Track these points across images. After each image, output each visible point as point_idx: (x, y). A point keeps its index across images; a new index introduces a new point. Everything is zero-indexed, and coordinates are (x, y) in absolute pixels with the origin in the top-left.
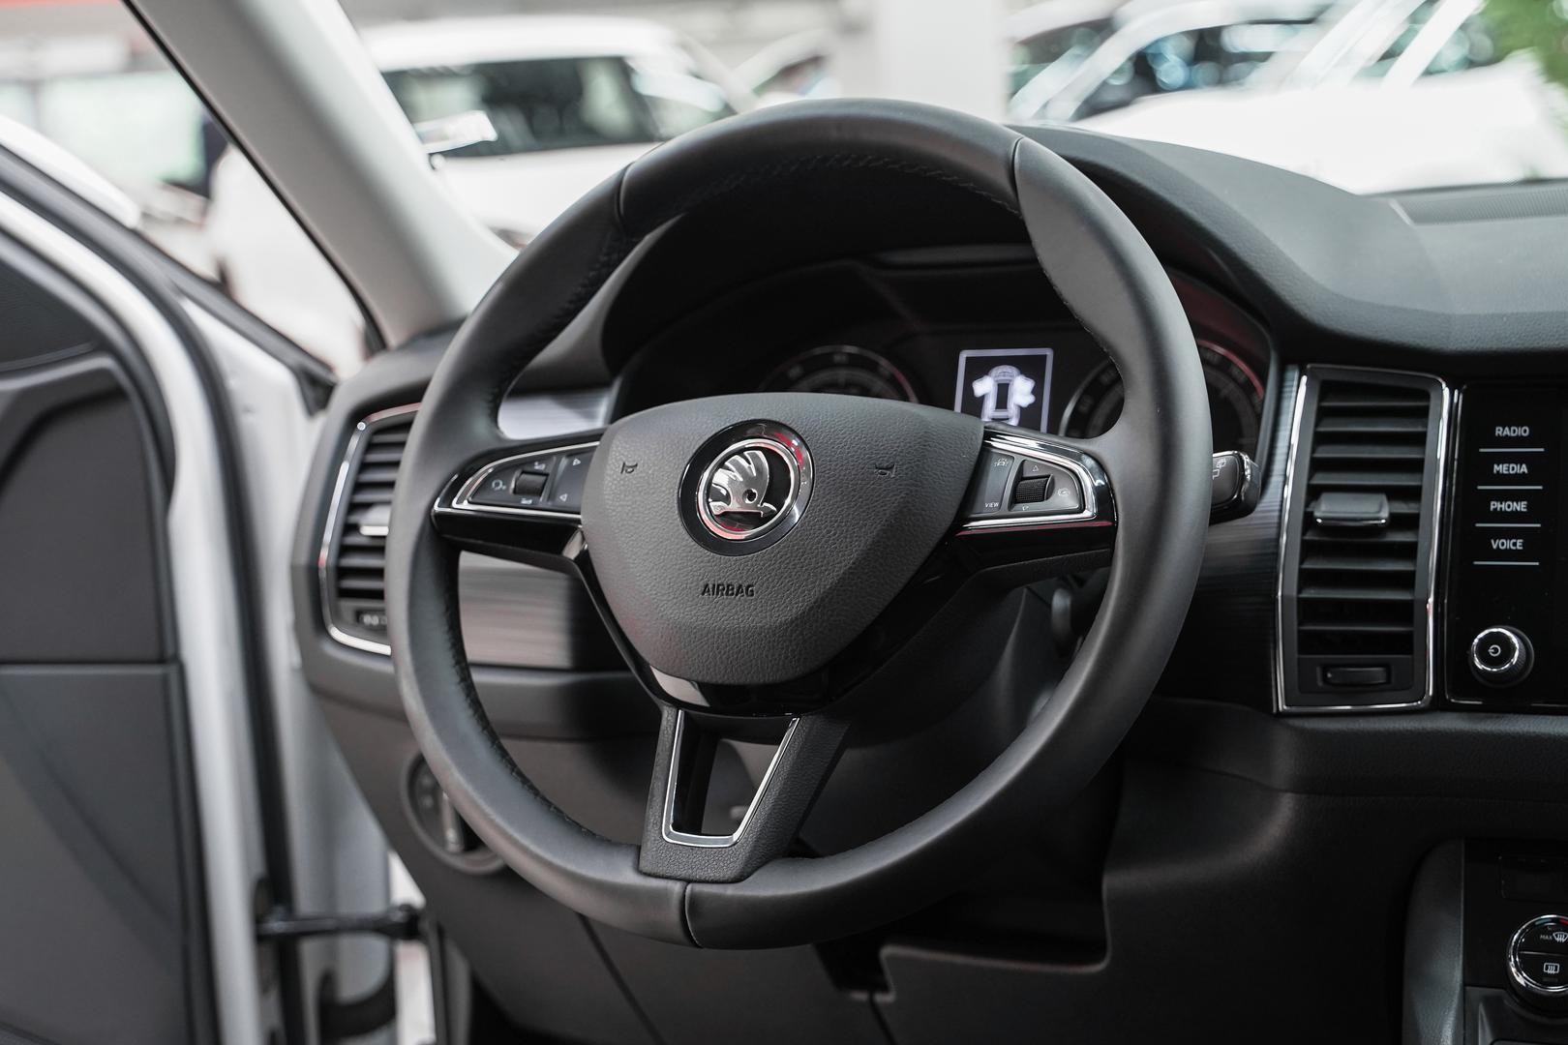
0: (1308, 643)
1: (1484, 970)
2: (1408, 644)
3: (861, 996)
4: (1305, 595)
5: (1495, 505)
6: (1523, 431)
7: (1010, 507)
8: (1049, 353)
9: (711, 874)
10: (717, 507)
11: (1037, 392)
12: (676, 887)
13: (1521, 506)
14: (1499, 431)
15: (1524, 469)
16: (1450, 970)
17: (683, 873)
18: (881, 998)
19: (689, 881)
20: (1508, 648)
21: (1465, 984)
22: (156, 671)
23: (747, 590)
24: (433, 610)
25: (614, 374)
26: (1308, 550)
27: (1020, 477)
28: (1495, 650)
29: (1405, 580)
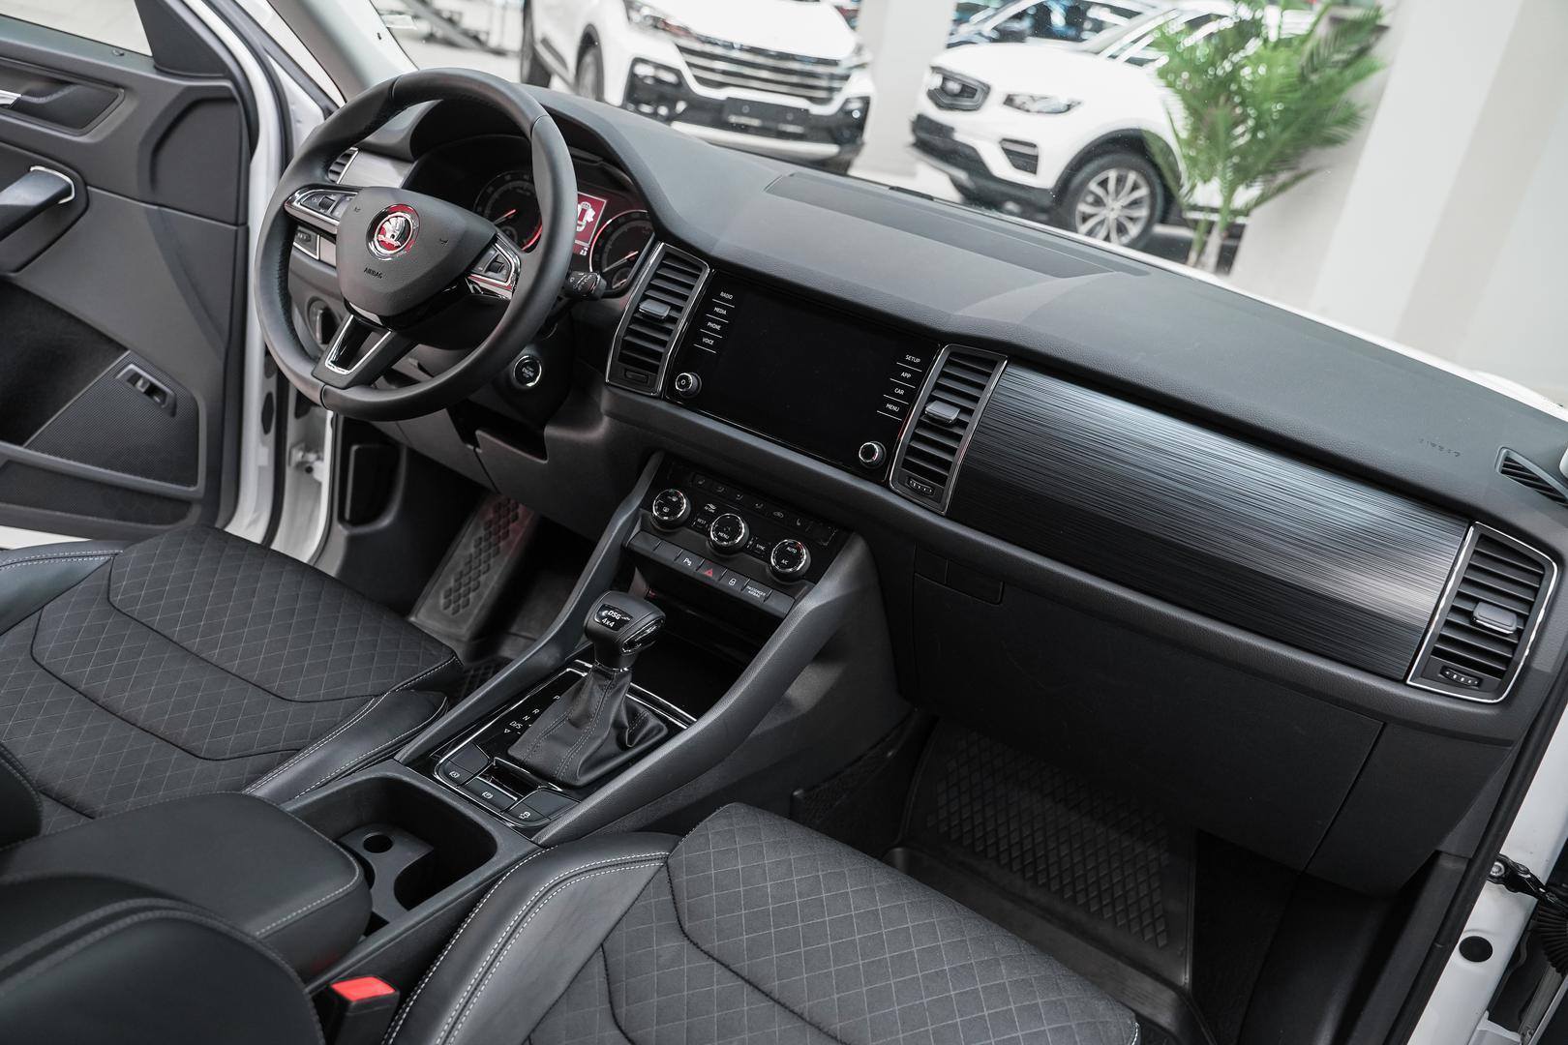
0: (622, 358)
2: (655, 369)
3: (471, 447)
4: (626, 338)
5: (710, 324)
6: (730, 297)
7: (486, 272)
8: (605, 201)
9: (336, 384)
10: (381, 237)
11: (595, 217)
12: (322, 384)
13: (718, 327)
14: (722, 294)
15: (725, 313)
16: (636, 502)
17: (326, 380)
18: (477, 450)
19: (327, 384)
20: (688, 383)
21: (639, 506)
22: (234, 228)
23: (379, 275)
25: (416, 158)
26: (634, 320)
27: (495, 260)
28: (683, 382)
29: (663, 344)
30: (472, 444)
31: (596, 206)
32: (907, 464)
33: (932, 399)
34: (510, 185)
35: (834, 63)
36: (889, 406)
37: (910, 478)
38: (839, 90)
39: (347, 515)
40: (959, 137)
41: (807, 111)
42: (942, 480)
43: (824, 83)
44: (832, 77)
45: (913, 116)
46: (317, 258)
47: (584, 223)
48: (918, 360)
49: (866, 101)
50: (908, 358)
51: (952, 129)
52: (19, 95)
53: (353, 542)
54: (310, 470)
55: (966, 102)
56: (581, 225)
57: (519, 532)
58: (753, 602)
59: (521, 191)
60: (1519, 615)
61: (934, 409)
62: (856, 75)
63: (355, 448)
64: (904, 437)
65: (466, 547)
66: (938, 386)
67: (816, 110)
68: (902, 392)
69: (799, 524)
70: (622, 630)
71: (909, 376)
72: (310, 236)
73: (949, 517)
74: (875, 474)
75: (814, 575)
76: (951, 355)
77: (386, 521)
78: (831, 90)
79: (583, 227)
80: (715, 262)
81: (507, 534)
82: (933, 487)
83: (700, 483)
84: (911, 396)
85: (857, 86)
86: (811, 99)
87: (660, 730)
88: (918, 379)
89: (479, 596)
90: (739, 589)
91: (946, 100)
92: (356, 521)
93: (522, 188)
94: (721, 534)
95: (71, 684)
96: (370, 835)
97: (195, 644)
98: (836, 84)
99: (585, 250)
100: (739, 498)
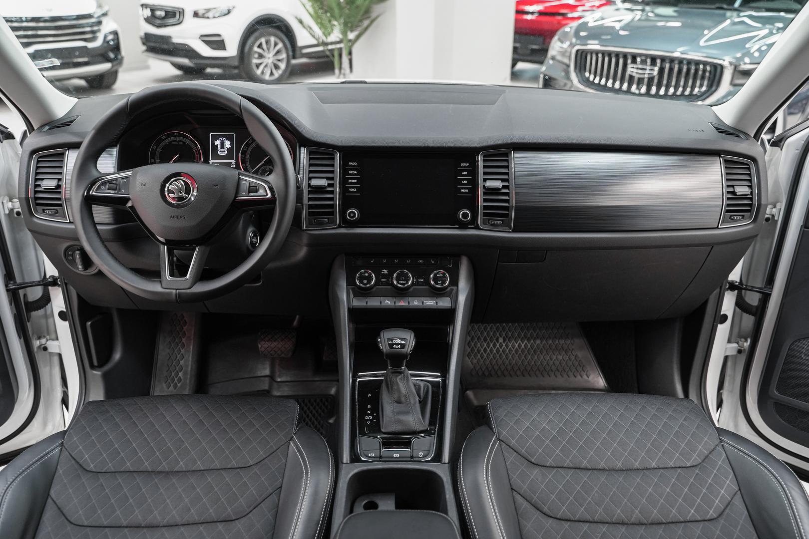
0: (310, 214)
1: (351, 282)
2: (332, 213)
4: (309, 203)
5: (350, 181)
6: (355, 163)
7: (248, 194)
8: (234, 134)
9: (182, 287)
10: (171, 195)
11: (231, 144)
12: (174, 291)
13: (355, 181)
14: (350, 163)
15: (356, 172)
16: (343, 283)
17: (175, 288)
19: (177, 289)
20: (355, 214)
23: (183, 217)
24: (88, 222)
26: (310, 192)
28: (352, 215)
29: (332, 199)
31: (229, 138)
32: (485, 215)
33: (485, 180)
34: (167, 141)
35: (89, 16)
36: (463, 190)
37: (489, 220)
38: (99, 31)
39: (95, 363)
40: (175, 40)
41: (86, 47)
42: (507, 216)
43: (88, 29)
44: (92, 25)
45: (142, 34)
46: (68, 221)
47: (226, 149)
48: (468, 164)
49: (115, 33)
50: (462, 165)
51: (169, 37)
53: (106, 377)
54: (45, 349)
55: (171, 21)
56: (224, 151)
57: (191, 330)
58: (432, 308)
59: (175, 143)
60: (748, 186)
61: (489, 184)
62: (105, 20)
63: (89, 323)
64: (480, 203)
65: (163, 351)
66: (485, 173)
67: (90, 45)
68: (466, 182)
69: (433, 262)
70: (406, 348)
71: (466, 173)
72: (57, 210)
73: (514, 231)
74: (474, 224)
75: (455, 282)
76: (484, 157)
77: (117, 356)
78: (93, 32)
79: (226, 152)
80: (341, 149)
81: (184, 334)
82: (503, 221)
83: (372, 262)
84: (474, 183)
85: (108, 26)
86: (85, 40)
88: (474, 173)
89: (185, 374)
90: (421, 304)
91: (158, 22)
92: (102, 363)
93: (175, 141)
94: (401, 282)
98: (95, 28)
99: (233, 164)
100: (396, 261)
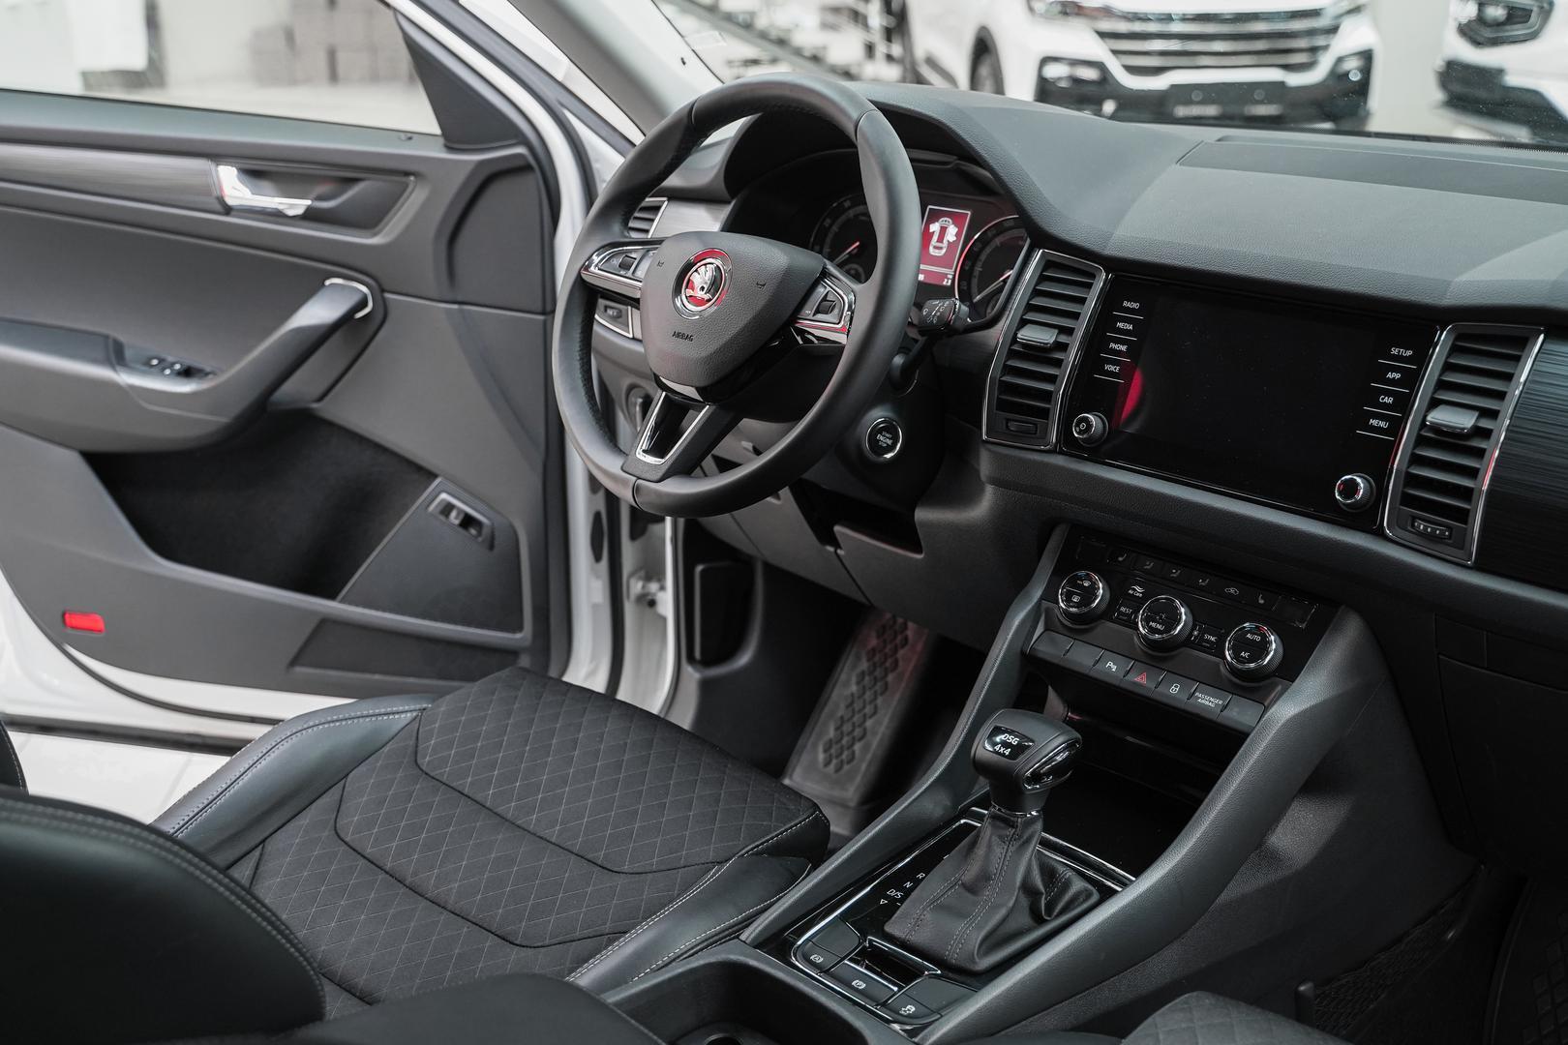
0: (1002, 405)
2: (1045, 414)
3: (831, 549)
4: (1004, 378)
5: (1112, 345)
6: (1136, 306)
7: (814, 315)
8: (969, 213)
9: (650, 478)
10: (690, 292)
11: (958, 235)
13: (1123, 348)
14: (1126, 304)
15: (1131, 328)
17: (637, 474)
18: (839, 551)
19: (639, 478)
20: (1089, 426)
21: (1042, 598)
22: (541, 318)
23: (689, 338)
25: (733, 198)
26: (1012, 354)
27: (825, 299)
28: (1083, 427)
29: (1052, 379)
30: (831, 545)
31: (957, 220)
32: (1407, 500)
33: (1434, 403)
34: (851, 213)
35: (1314, 13)
36: (1374, 422)
37: (1414, 518)
38: (1326, 48)
39: (697, 654)
40: (1512, 80)
41: (1282, 84)
42: (1464, 516)
43: (1302, 43)
44: (1311, 33)
45: (1439, 63)
46: (631, 336)
47: (945, 244)
48: (1409, 353)
49: (1367, 56)
50: (1395, 351)
51: (1500, 72)
52: (308, 202)
53: (706, 686)
54: (652, 603)
55: (1518, 30)
56: (941, 248)
57: (910, 659)
58: (1204, 714)
61: (1440, 416)
62: (1347, 25)
63: (699, 568)
64: (1398, 461)
65: (847, 684)
66: (1442, 385)
67: (1294, 80)
68: (1389, 400)
69: (1261, 601)
70: (1022, 758)
71: (1397, 376)
72: (620, 311)
73: (1480, 567)
74: (1364, 518)
75: (1290, 670)
76: (1457, 339)
77: (744, 659)
78: (1314, 50)
79: (944, 251)
80: (1112, 264)
81: (896, 663)
82: (1449, 528)
83: (1120, 559)
84: (1404, 404)
85: (1353, 37)
86: (1287, 67)
87: (1089, 895)
88: (1412, 379)
89: (866, 748)
90: (1184, 697)
91: (1488, 33)
92: (707, 662)
94: (1153, 624)
95: (378, 863)
96: (713, 1038)
97: (509, 809)
98: (1320, 41)
99: (948, 279)
100: (1175, 573)
